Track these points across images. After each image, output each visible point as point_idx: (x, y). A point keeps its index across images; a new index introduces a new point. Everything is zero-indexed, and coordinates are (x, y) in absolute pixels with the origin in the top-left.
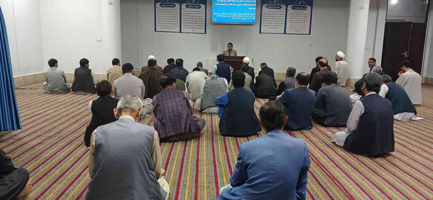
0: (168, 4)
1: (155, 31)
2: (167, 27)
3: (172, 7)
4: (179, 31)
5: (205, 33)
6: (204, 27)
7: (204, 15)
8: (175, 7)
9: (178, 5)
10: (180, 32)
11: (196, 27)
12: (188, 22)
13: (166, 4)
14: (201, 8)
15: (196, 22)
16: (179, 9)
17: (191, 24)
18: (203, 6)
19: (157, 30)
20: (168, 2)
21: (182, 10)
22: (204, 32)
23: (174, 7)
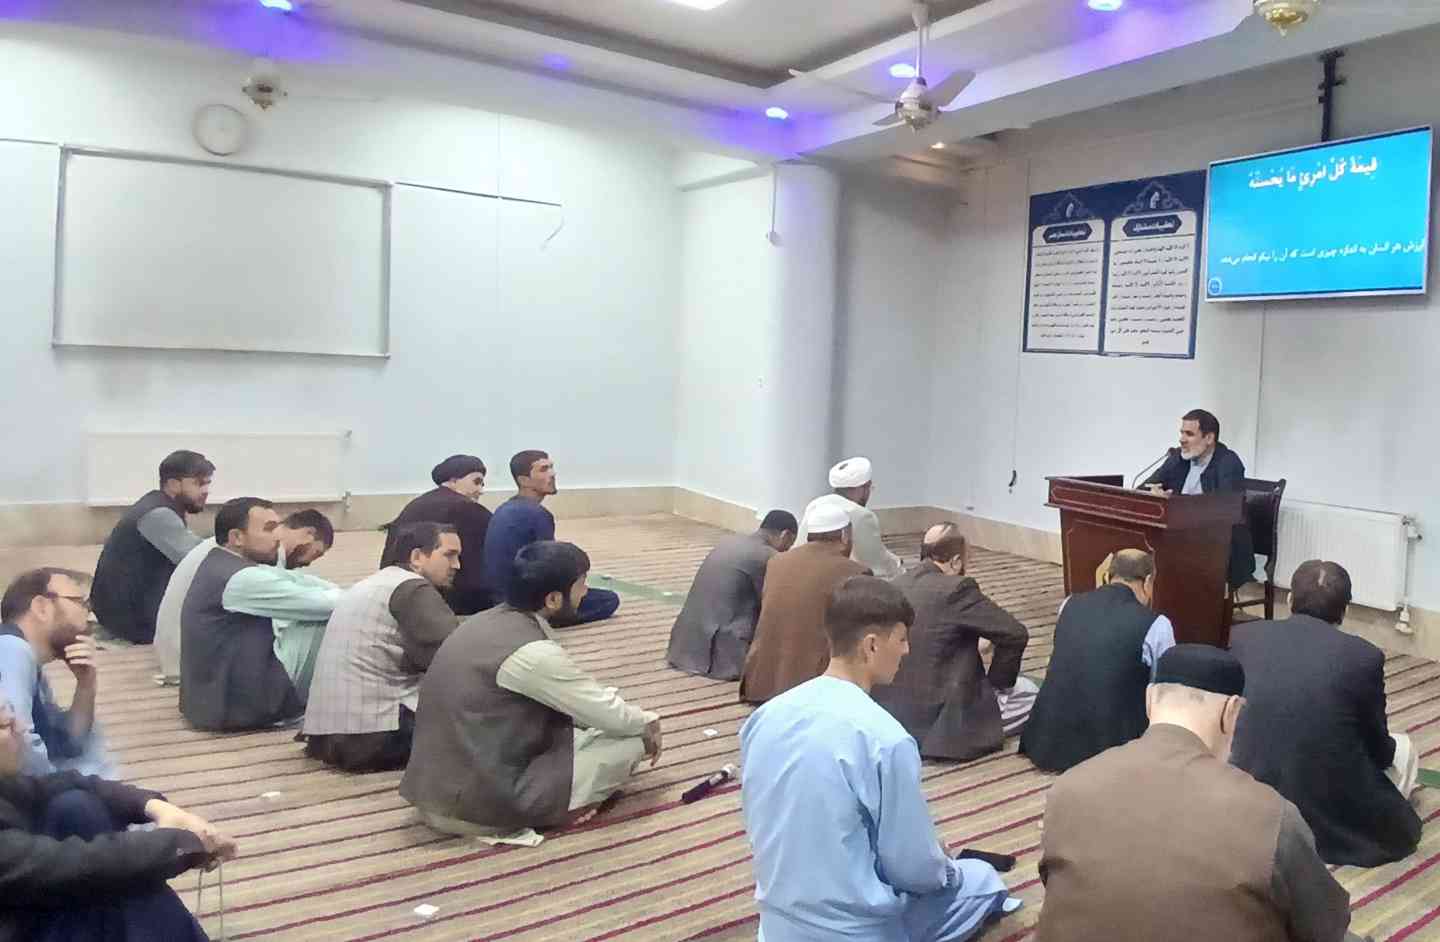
0: (1068, 228)
1: (1025, 349)
2: (1061, 330)
3: (1081, 238)
4: (1096, 348)
5: (1192, 355)
6: (1186, 326)
7: (1190, 265)
8: (1090, 238)
9: (1097, 226)
10: (1101, 352)
11: (1154, 326)
12: (1131, 302)
13: (1063, 229)
14: (1178, 232)
15: (1155, 302)
16: (1102, 245)
17: (1137, 314)
18: (1188, 218)
19: (1029, 347)
20: (1067, 220)
21: (1114, 247)
22: (1186, 351)
23: (1085, 237)
